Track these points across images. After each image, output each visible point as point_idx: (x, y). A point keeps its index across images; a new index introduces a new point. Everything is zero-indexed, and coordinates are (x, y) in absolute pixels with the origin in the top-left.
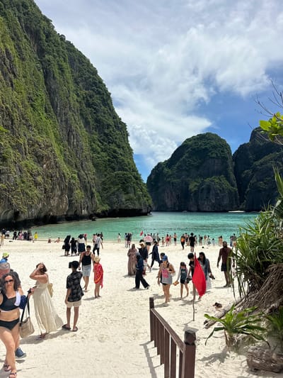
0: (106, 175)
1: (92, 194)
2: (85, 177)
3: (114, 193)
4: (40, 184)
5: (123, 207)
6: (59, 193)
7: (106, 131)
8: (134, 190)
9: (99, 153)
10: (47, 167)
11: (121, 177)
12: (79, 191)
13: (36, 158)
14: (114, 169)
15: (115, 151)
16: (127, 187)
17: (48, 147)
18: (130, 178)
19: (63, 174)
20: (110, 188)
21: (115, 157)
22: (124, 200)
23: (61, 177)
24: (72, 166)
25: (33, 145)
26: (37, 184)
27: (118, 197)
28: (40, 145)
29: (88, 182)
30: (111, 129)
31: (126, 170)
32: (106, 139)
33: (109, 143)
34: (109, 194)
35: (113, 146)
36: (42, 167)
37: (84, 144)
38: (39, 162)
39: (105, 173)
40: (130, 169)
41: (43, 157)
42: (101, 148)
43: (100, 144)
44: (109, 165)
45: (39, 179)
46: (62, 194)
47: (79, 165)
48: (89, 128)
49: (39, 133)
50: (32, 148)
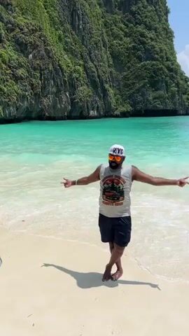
0: (129, 68)
1: (105, 91)
2: (94, 70)
3: (138, 91)
4: (22, 78)
5: (150, 107)
6: (54, 90)
7: (134, 8)
8: (167, 85)
9: (121, 39)
10: (34, 57)
11: (149, 69)
12: (85, 87)
13: (18, 47)
14: (140, 59)
15: (142, 35)
16: (157, 82)
17: (34, 31)
18: (161, 69)
19: (59, 65)
20: (134, 84)
21: (143, 43)
22: (151, 98)
23: (55, 69)
24: (76, 56)
25: (13, 30)
26: (17, 79)
27: (143, 95)
28: (22, 30)
29: (99, 77)
30: (140, 5)
31: (157, 60)
32: (133, 19)
33: (137, 23)
34: (131, 91)
35: (140, 28)
36: (27, 57)
37: (94, 27)
38: (22, 52)
39: (129, 64)
40: (162, 57)
41: (26, 45)
42: (125, 32)
43: (123, 26)
44: (134, 54)
45: (20, 72)
46: (59, 91)
47: (85, 54)
48: (111, 6)
49: (23, 14)
50: (12, 34)
